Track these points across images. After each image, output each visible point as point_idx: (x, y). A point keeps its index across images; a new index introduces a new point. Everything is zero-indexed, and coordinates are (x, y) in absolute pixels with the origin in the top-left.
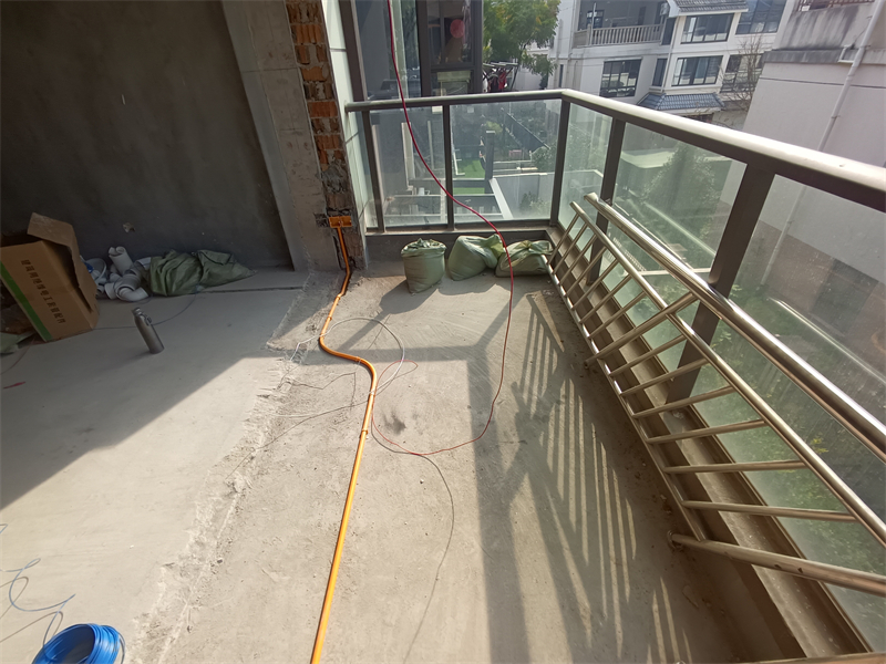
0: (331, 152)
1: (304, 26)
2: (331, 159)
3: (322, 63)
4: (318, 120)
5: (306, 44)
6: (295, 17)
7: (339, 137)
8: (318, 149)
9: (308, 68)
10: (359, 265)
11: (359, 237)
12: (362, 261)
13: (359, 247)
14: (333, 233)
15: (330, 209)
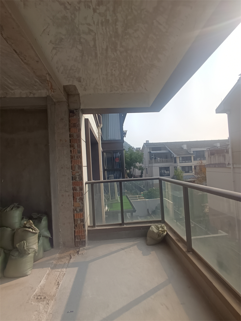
0: (78, 198)
1: (75, 160)
2: (78, 200)
3: (79, 170)
4: (75, 187)
5: (75, 165)
6: (73, 158)
7: (82, 193)
8: (73, 197)
9: (74, 171)
10: (83, 244)
11: (84, 231)
12: (85, 241)
13: (84, 235)
14: (74, 230)
15: (74, 220)
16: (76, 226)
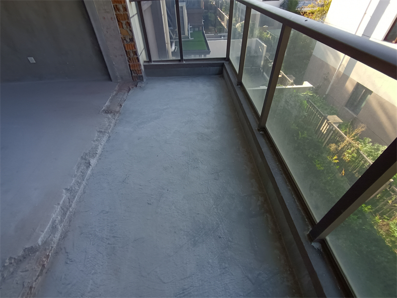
0: (124, 22)
2: (124, 25)
4: (116, 5)
7: (127, 15)
8: (118, 20)
10: (141, 78)
11: (140, 65)
12: (142, 76)
13: (140, 70)
14: (128, 63)
15: (126, 51)
16: (130, 59)
